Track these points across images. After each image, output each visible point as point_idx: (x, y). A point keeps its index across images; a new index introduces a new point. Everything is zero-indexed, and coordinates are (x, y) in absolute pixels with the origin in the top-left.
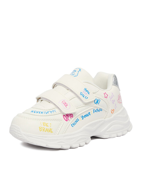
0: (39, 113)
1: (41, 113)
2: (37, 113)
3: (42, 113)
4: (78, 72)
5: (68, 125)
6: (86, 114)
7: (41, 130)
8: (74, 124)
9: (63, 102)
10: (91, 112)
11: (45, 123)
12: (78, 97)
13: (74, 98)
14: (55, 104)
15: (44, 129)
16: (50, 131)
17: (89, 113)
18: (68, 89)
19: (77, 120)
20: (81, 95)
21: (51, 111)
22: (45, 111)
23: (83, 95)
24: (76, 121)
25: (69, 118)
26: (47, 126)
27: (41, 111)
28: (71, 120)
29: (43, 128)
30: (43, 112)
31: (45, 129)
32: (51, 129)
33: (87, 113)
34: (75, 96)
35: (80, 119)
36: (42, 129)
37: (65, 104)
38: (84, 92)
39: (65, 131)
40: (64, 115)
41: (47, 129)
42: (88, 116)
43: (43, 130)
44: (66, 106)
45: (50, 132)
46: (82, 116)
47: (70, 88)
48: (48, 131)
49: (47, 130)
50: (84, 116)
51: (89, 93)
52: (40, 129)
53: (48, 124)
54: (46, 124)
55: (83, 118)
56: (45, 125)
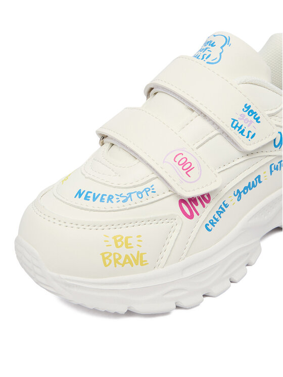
0: (102, 200)
1: (106, 198)
2: (94, 199)
3: (110, 198)
4: (222, 48)
5: (195, 230)
6: (250, 183)
7: (107, 264)
8: (215, 221)
9: (178, 159)
10: (265, 174)
11: (122, 237)
12: (223, 133)
13: (210, 139)
14: (151, 167)
15: (117, 256)
16: (139, 260)
17: (259, 177)
18: (192, 108)
19: (223, 206)
20: (235, 128)
21: (141, 189)
22: (119, 192)
23: (240, 128)
24: (221, 210)
25: (199, 208)
26: (128, 246)
27: (109, 191)
28: (205, 212)
29: (115, 254)
30: (115, 197)
31: (120, 257)
32: (142, 254)
33: (252, 179)
34: (216, 132)
35: (231, 200)
36: (112, 258)
37: (184, 164)
38: (244, 116)
39: (185, 251)
40: (182, 201)
41: (127, 257)
42: (255, 187)
43: (116, 261)
44: (188, 171)
45: (137, 264)
46: (238, 191)
47: (198, 105)
48: (130, 262)
49: (127, 261)
50: (243, 191)
51: (257, 119)
52: (104, 259)
53: (130, 241)
54: (123, 240)
55: (240, 196)
56: (119, 244)
